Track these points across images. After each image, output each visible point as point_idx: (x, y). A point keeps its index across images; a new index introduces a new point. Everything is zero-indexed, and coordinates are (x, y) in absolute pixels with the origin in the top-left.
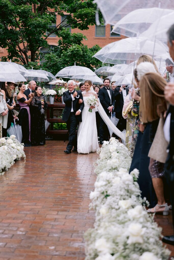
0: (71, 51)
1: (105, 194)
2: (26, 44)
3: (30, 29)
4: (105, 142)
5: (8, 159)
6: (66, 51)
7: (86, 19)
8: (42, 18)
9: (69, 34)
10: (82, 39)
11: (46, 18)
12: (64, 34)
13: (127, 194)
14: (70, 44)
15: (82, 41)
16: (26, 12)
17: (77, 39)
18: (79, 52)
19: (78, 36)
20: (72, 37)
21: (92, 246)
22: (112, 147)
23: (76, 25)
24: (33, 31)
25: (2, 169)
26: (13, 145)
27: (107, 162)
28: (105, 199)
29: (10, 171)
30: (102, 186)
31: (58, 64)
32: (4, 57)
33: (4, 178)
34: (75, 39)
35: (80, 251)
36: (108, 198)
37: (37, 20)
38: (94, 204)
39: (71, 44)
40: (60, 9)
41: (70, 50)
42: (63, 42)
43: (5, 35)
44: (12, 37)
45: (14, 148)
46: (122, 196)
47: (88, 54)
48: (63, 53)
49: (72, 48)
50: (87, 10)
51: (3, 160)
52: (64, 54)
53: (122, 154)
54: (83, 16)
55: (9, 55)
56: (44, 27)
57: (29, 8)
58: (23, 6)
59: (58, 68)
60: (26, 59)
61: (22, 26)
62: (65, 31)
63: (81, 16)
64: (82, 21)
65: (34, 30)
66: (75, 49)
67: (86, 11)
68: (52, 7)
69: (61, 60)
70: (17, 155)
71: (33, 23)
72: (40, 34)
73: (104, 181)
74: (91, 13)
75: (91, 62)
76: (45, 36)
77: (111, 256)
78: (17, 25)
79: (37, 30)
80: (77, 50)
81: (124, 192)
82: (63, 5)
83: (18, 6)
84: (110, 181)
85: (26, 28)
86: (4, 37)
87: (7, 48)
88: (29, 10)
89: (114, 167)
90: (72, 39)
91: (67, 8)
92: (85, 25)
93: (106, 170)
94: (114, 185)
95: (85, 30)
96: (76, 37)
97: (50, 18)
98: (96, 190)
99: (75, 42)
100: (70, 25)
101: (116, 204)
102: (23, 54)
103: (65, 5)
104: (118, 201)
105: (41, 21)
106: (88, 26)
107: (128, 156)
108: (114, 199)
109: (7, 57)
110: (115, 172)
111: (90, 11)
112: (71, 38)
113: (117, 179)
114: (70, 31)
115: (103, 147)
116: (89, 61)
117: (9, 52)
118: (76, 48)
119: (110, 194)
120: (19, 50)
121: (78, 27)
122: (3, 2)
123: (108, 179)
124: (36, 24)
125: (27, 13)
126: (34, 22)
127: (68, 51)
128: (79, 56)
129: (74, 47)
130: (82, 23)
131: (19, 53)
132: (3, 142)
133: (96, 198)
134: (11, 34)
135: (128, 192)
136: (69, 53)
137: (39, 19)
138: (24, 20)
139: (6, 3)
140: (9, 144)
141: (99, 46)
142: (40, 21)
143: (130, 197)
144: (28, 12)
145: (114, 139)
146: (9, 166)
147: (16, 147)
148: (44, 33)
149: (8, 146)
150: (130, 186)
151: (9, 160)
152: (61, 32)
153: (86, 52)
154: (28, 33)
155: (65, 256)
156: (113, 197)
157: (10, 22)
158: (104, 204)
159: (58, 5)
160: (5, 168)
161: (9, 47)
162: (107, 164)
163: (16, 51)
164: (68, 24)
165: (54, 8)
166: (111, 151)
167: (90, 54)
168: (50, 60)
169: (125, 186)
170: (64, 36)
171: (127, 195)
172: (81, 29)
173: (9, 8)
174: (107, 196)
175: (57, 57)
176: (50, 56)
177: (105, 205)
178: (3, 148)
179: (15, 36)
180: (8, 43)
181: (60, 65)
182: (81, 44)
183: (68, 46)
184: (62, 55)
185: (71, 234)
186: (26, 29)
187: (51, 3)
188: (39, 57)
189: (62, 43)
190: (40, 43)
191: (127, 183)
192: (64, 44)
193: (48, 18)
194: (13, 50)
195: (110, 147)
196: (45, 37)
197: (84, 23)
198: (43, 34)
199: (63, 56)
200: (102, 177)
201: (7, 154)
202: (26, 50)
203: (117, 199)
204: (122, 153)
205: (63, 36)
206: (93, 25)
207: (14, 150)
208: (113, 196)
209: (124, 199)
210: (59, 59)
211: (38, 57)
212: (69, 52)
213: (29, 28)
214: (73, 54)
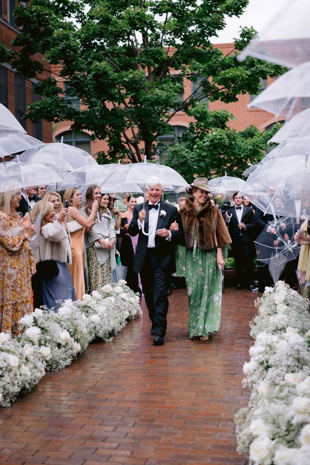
0: (209, 140)
1: (265, 364)
2: (136, 130)
3: (143, 107)
4: (267, 289)
5: (117, 318)
6: (202, 141)
7: (233, 86)
8: (162, 89)
9: (206, 112)
10: (227, 120)
11: (168, 88)
12: (198, 112)
13: (297, 364)
14: (208, 129)
15: (227, 122)
16: (136, 81)
17: (219, 120)
18: (223, 141)
19: (221, 115)
20: (211, 116)
21: (245, 431)
22: (277, 297)
23: (217, 95)
24: (148, 111)
25: (109, 333)
26: (124, 295)
27: (269, 320)
28: (265, 372)
29: (120, 336)
30: (260, 353)
31: (189, 162)
32: (101, 152)
33: (113, 346)
34: (216, 120)
35: (230, 445)
36: (270, 369)
37: (154, 93)
38: (250, 380)
39: (210, 128)
40: (190, 71)
41: (209, 138)
42: (196, 126)
43: (104, 119)
44: (114, 121)
45: (124, 300)
46: (289, 366)
47: (237, 142)
48: (197, 143)
49: (211, 135)
50: (235, 71)
51: (110, 318)
52: (199, 145)
53: (295, 307)
54: (227, 81)
55: (110, 150)
56: (166, 103)
57: (140, 75)
58: (131, 73)
59: (189, 168)
60: (137, 155)
61: (130, 103)
62: (199, 108)
63: (225, 82)
64: (226, 89)
65: (150, 108)
66: (216, 136)
67: (233, 73)
68: (177, 69)
69: (193, 155)
70: (130, 312)
71: (147, 98)
72: (159, 114)
73: (263, 345)
74: (241, 75)
75: (242, 156)
76: (167, 117)
77: (271, 441)
78: (121, 99)
79: (154, 108)
80: (219, 138)
81: (292, 361)
82: (194, 63)
83: (124, 73)
84: (273, 347)
85: (137, 105)
86: (103, 123)
87: (107, 139)
88: (141, 77)
89: (279, 327)
90: (211, 120)
91: (201, 68)
92: (232, 95)
93: (268, 331)
94: (278, 351)
95: (233, 102)
96: (217, 117)
97: (174, 88)
98: (252, 359)
99: (216, 125)
100: (206, 96)
101: (281, 378)
102: (132, 147)
103: (198, 63)
104: (284, 375)
105: (160, 95)
106: (237, 96)
107: (304, 311)
108: (278, 371)
109: (107, 154)
110: (281, 334)
111: (238, 73)
112: (209, 119)
113: (283, 343)
114: (207, 107)
115: (264, 297)
116: (240, 155)
117: (110, 145)
118: (218, 135)
119: (273, 364)
120: (125, 140)
121: (220, 98)
122: (101, 69)
123: (269, 343)
124: (152, 100)
125: (138, 84)
126: (149, 96)
127: (204, 140)
128: (222, 147)
129: (214, 133)
130: (226, 92)
131: (126, 145)
132: (108, 292)
133: (252, 371)
134: (114, 117)
135: (299, 361)
136: (206, 144)
137: (157, 91)
138: (133, 94)
139: (104, 70)
140: (117, 294)
141: (255, 128)
142: (158, 95)
143: (302, 369)
144: (140, 82)
145: (282, 283)
146: (119, 328)
147: (127, 299)
148: (166, 112)
149: (115, 297)
150: (301, 353)
151: (119, 319)
152: (193, 110)
153: (234, 141)
154: (140, 114)
155: (210, 449)
156: (277, 369)
157: (112, 98)
158: (263, 379)
159: (187, 63)
160: (113, 330)
161: (109, 136)
162: (270, 322)
163: (121, 144)
164: (204, 95)
165: (180, 69)
166: (276, 302)
167: (240, 143)
168: (176, 156)
169: (293, 352)
170: (199, 116)
171: (298, 367)
172: (225, 101)
173: (110, 77)
174: (268, 367)
175: (187, 150)
176: (176, 149)
177: (265, 380)
178: (109, 301)
179: (120, 120)
180: (108, 131)
181: (192, 163)
182: (227, 128)
183: (205, 131)
184: (195, 147)
185: (217, 423)
186: (137, 108)
187: (176, 62)
188: (158, 151)
189: (194, 126)
190: (159, 129)
191: (296, 347)
192: (198, 128)
193: (171, 88)
194: (116, 142)
195: (275, 296)
196: (167, 119)
197: (229, 91)
198: (163, 114)
199: (198, 148)
200: (260, 339)
201: (116, 310)
202: (136, 141)
203: (282, 371)
204: (295, 305)
205: (197, 116)
206: (246, 94)
207: (125, 303)
208: (277, 367)
209: (293, 372)
210: (191, 153)
211: (156, 150)
212: (207, 141)
213: (141, 105)
214: (213, 144)
